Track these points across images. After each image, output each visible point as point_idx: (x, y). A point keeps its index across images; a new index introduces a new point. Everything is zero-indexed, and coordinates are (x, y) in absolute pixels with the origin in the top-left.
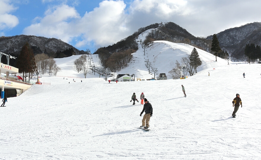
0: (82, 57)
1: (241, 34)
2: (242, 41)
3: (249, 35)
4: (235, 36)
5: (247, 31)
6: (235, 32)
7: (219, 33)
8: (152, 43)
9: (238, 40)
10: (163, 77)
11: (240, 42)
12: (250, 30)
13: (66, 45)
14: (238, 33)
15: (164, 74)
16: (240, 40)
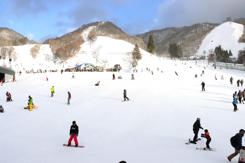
0: (36, 46)
1: (162, 35)
2: (162, 41)
3: (168, 37)
4: (158, 37)
5: (167, 34)
6: (157, 33)
7: (144, 33)
8: (96, 38)
9: (159, 40)
10: (118, 67)
11: (161, 41)
12: (169, 33)
13: (18, 35)
14: (160, 34)
15: (119, 65)
16: (161, 40)
